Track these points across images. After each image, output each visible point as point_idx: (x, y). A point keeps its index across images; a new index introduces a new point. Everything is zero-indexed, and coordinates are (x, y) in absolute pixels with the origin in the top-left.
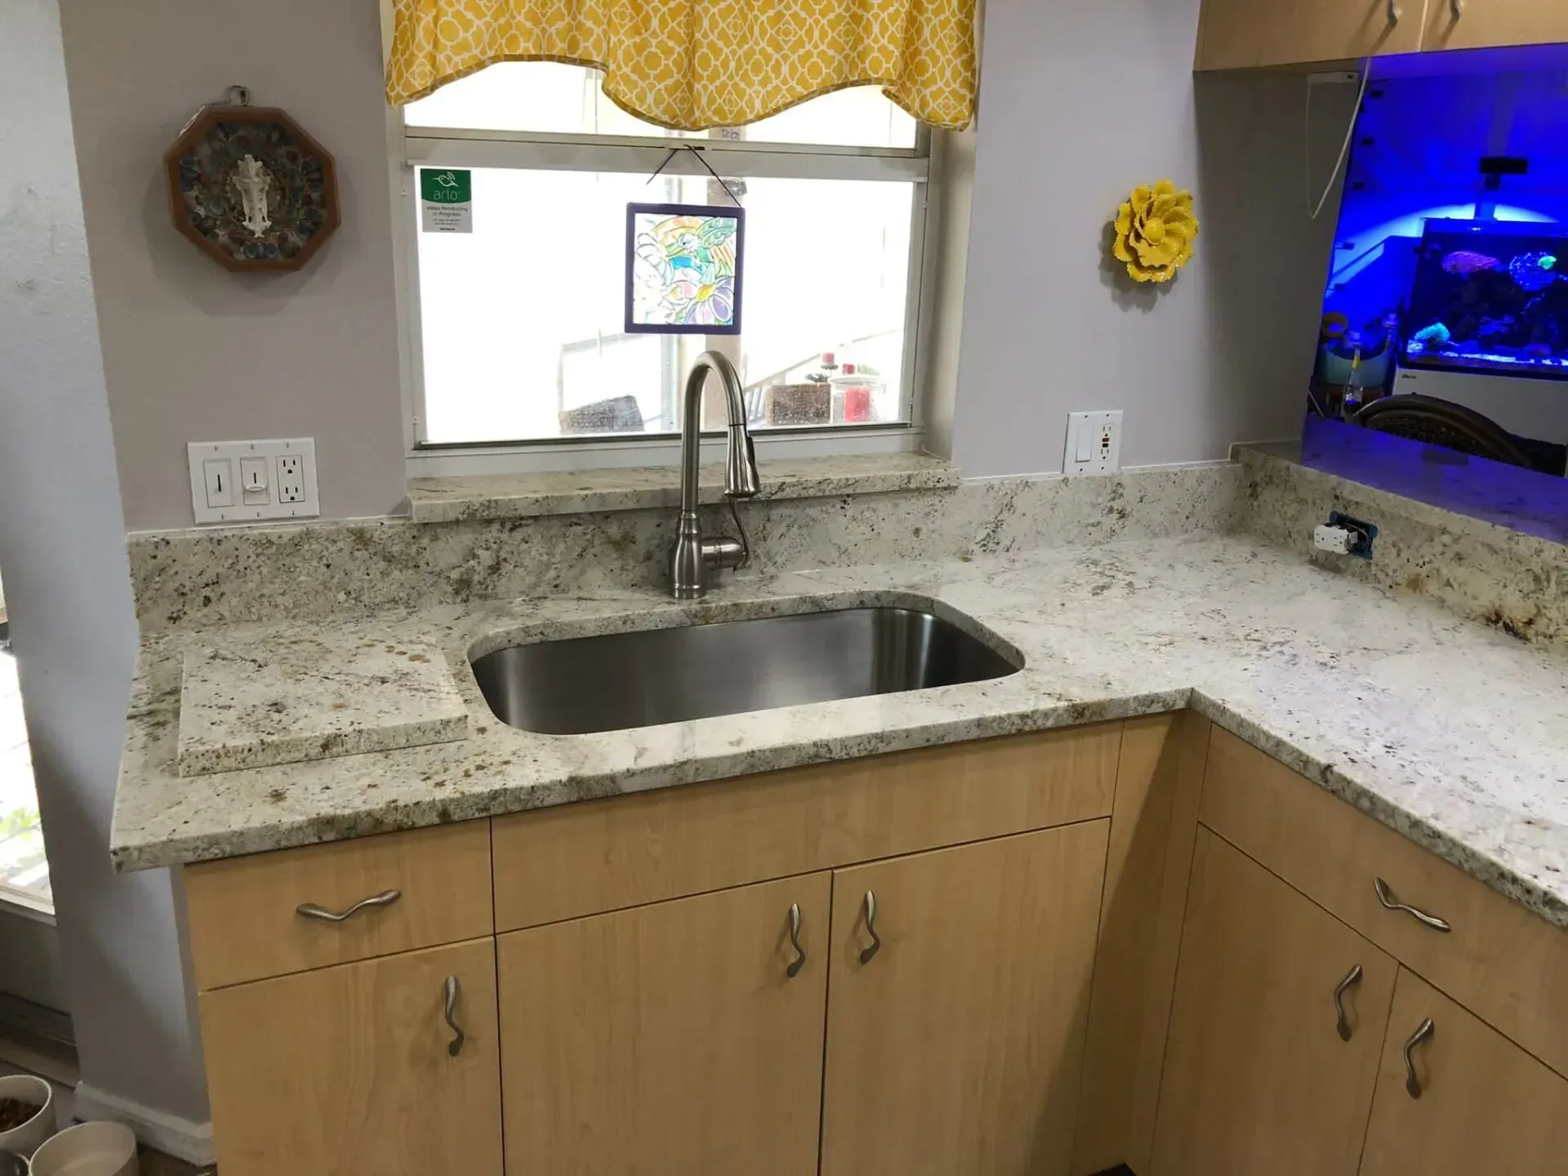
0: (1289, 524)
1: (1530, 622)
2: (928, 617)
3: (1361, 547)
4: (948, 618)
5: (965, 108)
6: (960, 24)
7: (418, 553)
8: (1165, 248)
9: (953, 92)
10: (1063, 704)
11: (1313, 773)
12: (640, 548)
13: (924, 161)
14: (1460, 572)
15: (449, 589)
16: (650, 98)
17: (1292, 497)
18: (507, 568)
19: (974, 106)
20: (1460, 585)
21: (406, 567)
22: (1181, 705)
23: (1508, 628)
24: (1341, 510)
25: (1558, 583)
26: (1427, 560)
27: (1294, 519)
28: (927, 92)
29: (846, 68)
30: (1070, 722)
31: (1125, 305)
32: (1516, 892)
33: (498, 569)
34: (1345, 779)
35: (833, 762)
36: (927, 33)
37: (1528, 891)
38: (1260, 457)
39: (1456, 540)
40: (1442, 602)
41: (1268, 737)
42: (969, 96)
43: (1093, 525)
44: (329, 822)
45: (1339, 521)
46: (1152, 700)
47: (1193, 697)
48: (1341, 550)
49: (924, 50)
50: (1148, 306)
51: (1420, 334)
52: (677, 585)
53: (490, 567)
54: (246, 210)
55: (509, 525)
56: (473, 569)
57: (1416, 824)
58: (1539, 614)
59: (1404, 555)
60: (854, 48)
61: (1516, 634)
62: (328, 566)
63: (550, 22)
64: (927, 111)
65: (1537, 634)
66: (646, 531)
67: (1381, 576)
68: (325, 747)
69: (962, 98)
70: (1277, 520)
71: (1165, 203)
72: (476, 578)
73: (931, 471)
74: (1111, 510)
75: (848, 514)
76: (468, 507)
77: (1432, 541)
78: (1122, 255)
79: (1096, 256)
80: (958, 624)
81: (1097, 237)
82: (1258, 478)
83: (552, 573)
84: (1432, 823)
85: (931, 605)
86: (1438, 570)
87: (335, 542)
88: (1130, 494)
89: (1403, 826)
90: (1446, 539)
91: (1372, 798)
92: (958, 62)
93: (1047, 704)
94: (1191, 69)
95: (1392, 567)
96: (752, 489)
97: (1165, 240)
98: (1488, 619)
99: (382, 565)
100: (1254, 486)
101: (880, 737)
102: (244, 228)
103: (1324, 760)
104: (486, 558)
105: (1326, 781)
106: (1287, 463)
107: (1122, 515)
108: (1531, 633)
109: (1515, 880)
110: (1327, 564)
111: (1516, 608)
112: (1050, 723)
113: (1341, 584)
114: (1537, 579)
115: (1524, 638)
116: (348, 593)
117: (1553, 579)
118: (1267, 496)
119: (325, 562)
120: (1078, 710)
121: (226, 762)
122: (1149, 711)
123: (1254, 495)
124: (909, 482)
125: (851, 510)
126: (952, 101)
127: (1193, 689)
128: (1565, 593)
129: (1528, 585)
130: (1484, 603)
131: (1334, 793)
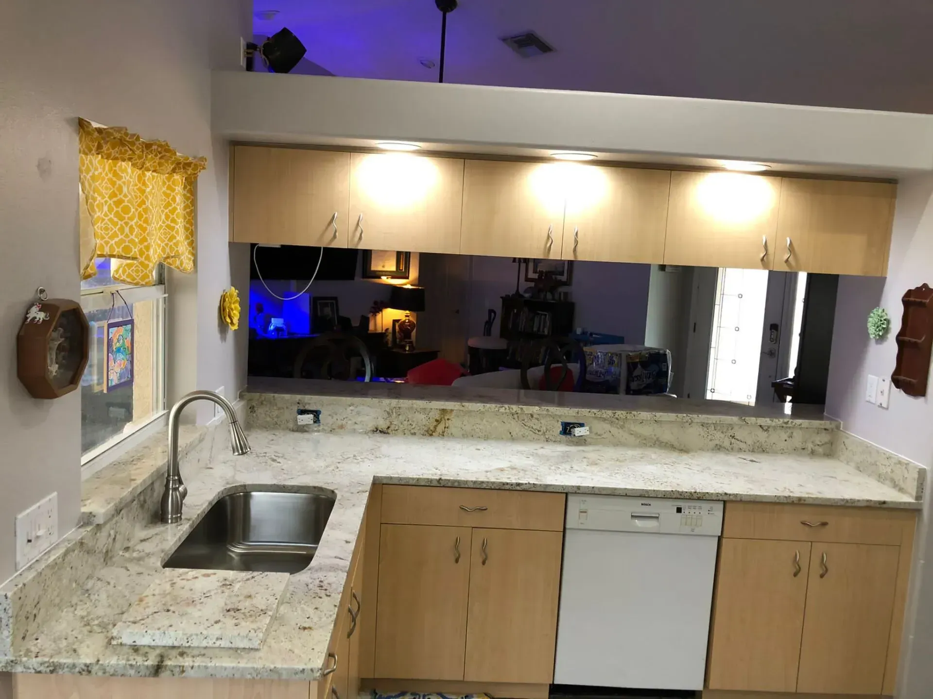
0: (275, 419)
1: (389, 428)
3: (317, 420)
7: (96, 543)
11: (434, 484)
13: (163, 286)
14: (360, 418)
15: (103, 560)
17: (275, 408)
18: (117, 537)
20: (360, 422)
21: (93, 554)
23: (381, 432)
24: (302, 408)
25: (395, 412)
26: (344, 417)
27: (277, 417)
32: (507, 487)
33: (115, 539)
34: (447, 480)
37: (512, 485)
39: (356, 407)
40: (354, 431)
42: (192, 258)
45: (302, 412)
47: (375, 478)
48: (312, 422)
53: (113, 539)
56: (109, 543)
57: (475, 482)
58: (391, 423)
59: (335, 418)
61: (385, 433)
65: (392, 431)
67: (326, 428)
70: (268, 419)
72: (110, 548)
76: (116, 505)
82: (254, 404)
86: (350, 419)
87: (74, 551)
89: (470, 485)
91: (459, 481)
94: (227, 240)
95: (331, 423)
98: (374, 431)
99: (86, 557)
100: (253, 408)
104: (113, 534)
105: (440, 484)
106: (272, 395)
108: (389, 431)
109: (507, 484)
110: (299, 430)
111: (383, 425)
114: (388, 413)
115: (388, 433)
116: (76, 582)
117: (394, 411)
118: (260, 411)
119: (71, 566)
123: (253, 411)
128: (399, 415)
129: (386, 415)
130: (371, 426)
131: (444, 486)
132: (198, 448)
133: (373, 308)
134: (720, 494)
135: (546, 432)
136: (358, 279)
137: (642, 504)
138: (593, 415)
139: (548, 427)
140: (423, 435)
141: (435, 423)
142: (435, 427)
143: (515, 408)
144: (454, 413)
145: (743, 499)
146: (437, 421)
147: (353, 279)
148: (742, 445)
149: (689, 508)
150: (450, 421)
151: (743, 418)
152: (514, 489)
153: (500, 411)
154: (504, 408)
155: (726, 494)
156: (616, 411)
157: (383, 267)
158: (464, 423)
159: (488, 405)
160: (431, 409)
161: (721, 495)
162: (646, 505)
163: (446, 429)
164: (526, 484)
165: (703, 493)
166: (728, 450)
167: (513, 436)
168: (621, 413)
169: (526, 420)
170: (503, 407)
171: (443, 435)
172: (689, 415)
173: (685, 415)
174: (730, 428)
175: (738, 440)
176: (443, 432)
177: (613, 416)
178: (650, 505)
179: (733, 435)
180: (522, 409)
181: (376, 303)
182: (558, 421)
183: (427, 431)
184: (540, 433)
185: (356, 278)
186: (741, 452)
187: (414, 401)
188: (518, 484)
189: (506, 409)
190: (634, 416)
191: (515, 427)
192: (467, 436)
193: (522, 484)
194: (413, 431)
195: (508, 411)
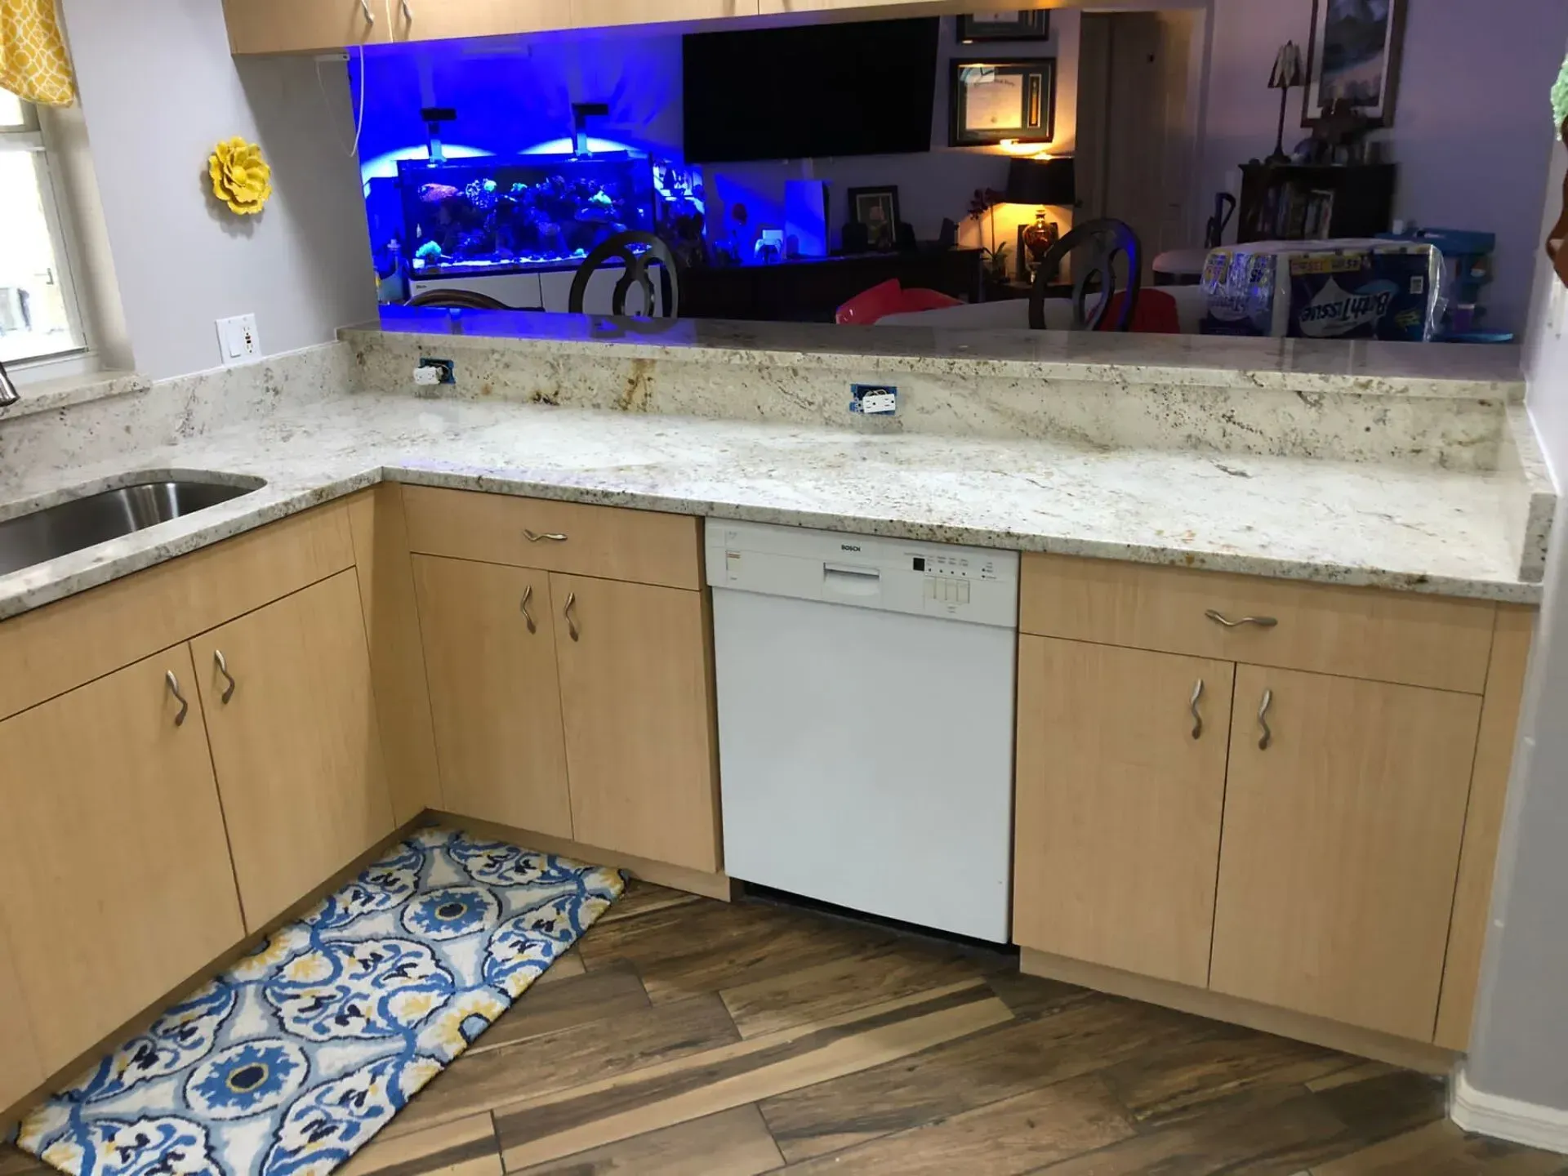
0: (394, 376)
1: (556, 393)
3: (446, 377)
4: (187, 478)
5: (67, 90)
6: (42, 23)
8: (251, 187)
9: (52, 77)
10: (308, 491)
11: (472, 486)
13: (37, 134)
14: (509, 376)
17: (390, 356)
19: (74, 87)
20: (513, 382)
22: (378, 479)
23: (547, 401)
24: (426, 357)
25: (563, 365)
26: (489, 373)
27: (396, 371)
28: (32, 78)
30: (316, 502)
31: (233, 234)
32: (589, 499)
34: (491, 480)
35: (172, 559)
36: (20, 31)
37: (595, 495)
38: (359, 334)
39: (503, 355)
40: (506, 399)
41: (439, 475)
42: (67, 80)
43: (258, 403)
45: (427, 364)
46: (360, 479)
47: (384, 471)
48: (435, 381)
49: (21, 45)
50: (249, 234)
51: (418, 254)
57: (535, 487)
58: (559, 387)
59: (475, 374)
61: (551, 403)
64: (37, 92)
65: (562, 399)
67: (464, 392)
69: (62, 82)
70: (384, 375)
71: (241, 153)
73: (127, 381)
74: (268, 390)
75: (68, 422)
77: (488, 359)
78: (222, 196)
79: (201, 199)
80: (196, 480)
81: (197, 184)
82: (362, 349)
84: (542, 483)
86: (497, 378)
88: (277, 373)
89: (528, 492)
90: (496, 356)
91: (509, 484)
92: (48, 53)
93: (297, 495)
94: (229, 53)
95: (470, 384)
96: (13, 397)
97: (249, 181)
98: (535, 399)
100: (360, 355)
101: (198, 535)
103: (476, 476)
105: (481, 487)
106: (380, 333)
107: (276, 392)
108: (558, 400)
109: (588, 492)
110: (428, 393)
111: (547, 388)
112: (304, 506)
113: (442, 404)
114: (552, 366)
115: (556, 404)
117: (561, 362)
118: (371, 361)
120: (319, 493)
122: (362, 487)
123: (362, 362)
124: (112, 389)
125: (70, 417)
126: (55, 85)
127: (383, 468)
128: (570, 369)
129: (549, 371)
130: (529, 391)
131: (486, 492)
132: (121, 408)
133: (973, 202)
134: (995, 533)
135: (824, 405)
136: (939, 146)
137: (843, 547)
138: (909, 369)
139: (827, 396)
140: (612, 408)
141: (629, 387)
142: (630, 393)
143: (758, 355)
144: (658, 368)
145: (1050, 547)
146: (631, 382)
147: (926, 148)
148: (1252, 439)
149: (941, 560)
150: (652, 382)
151: (1250, 373)
152: (600, 503)
153: (732, 362)
154: (738, 356)
155: (1008, 534)
156: (956, 360)
157: (993, 120)
158: (677, 387)
159: (711, 351)
160: (619, 359)
161: (998, 536)
162: (851, 548)
163: (648, 398)
164: (619, 494)
165: (958, 529)
166: (1217, 449)
167: (765, 414)
168: (965, 365)
169: (785, 382)
170: (735, 354)
171: (645, 411)
172: (1115, 366)
173: (1107, 366)
174: (1221, 398)
175: (1242, 427)
176: (644, 404)
177: (948, 370)
178: (858, 549)
179: (1229, 414)
180: (771, 358)
181: (977, 194)
182: (845, 382)
183: (618, 402)
184: (813, 408)
185: (932, 147)
186: (1251, 453)
187: (586, 344)
188: (606, 494)
189: (741, 358)
190: (994, 369)
191: (769, 397)
192: (688, 412)
193: (612, 494)
194: (595, 401)
195: (747, 362)
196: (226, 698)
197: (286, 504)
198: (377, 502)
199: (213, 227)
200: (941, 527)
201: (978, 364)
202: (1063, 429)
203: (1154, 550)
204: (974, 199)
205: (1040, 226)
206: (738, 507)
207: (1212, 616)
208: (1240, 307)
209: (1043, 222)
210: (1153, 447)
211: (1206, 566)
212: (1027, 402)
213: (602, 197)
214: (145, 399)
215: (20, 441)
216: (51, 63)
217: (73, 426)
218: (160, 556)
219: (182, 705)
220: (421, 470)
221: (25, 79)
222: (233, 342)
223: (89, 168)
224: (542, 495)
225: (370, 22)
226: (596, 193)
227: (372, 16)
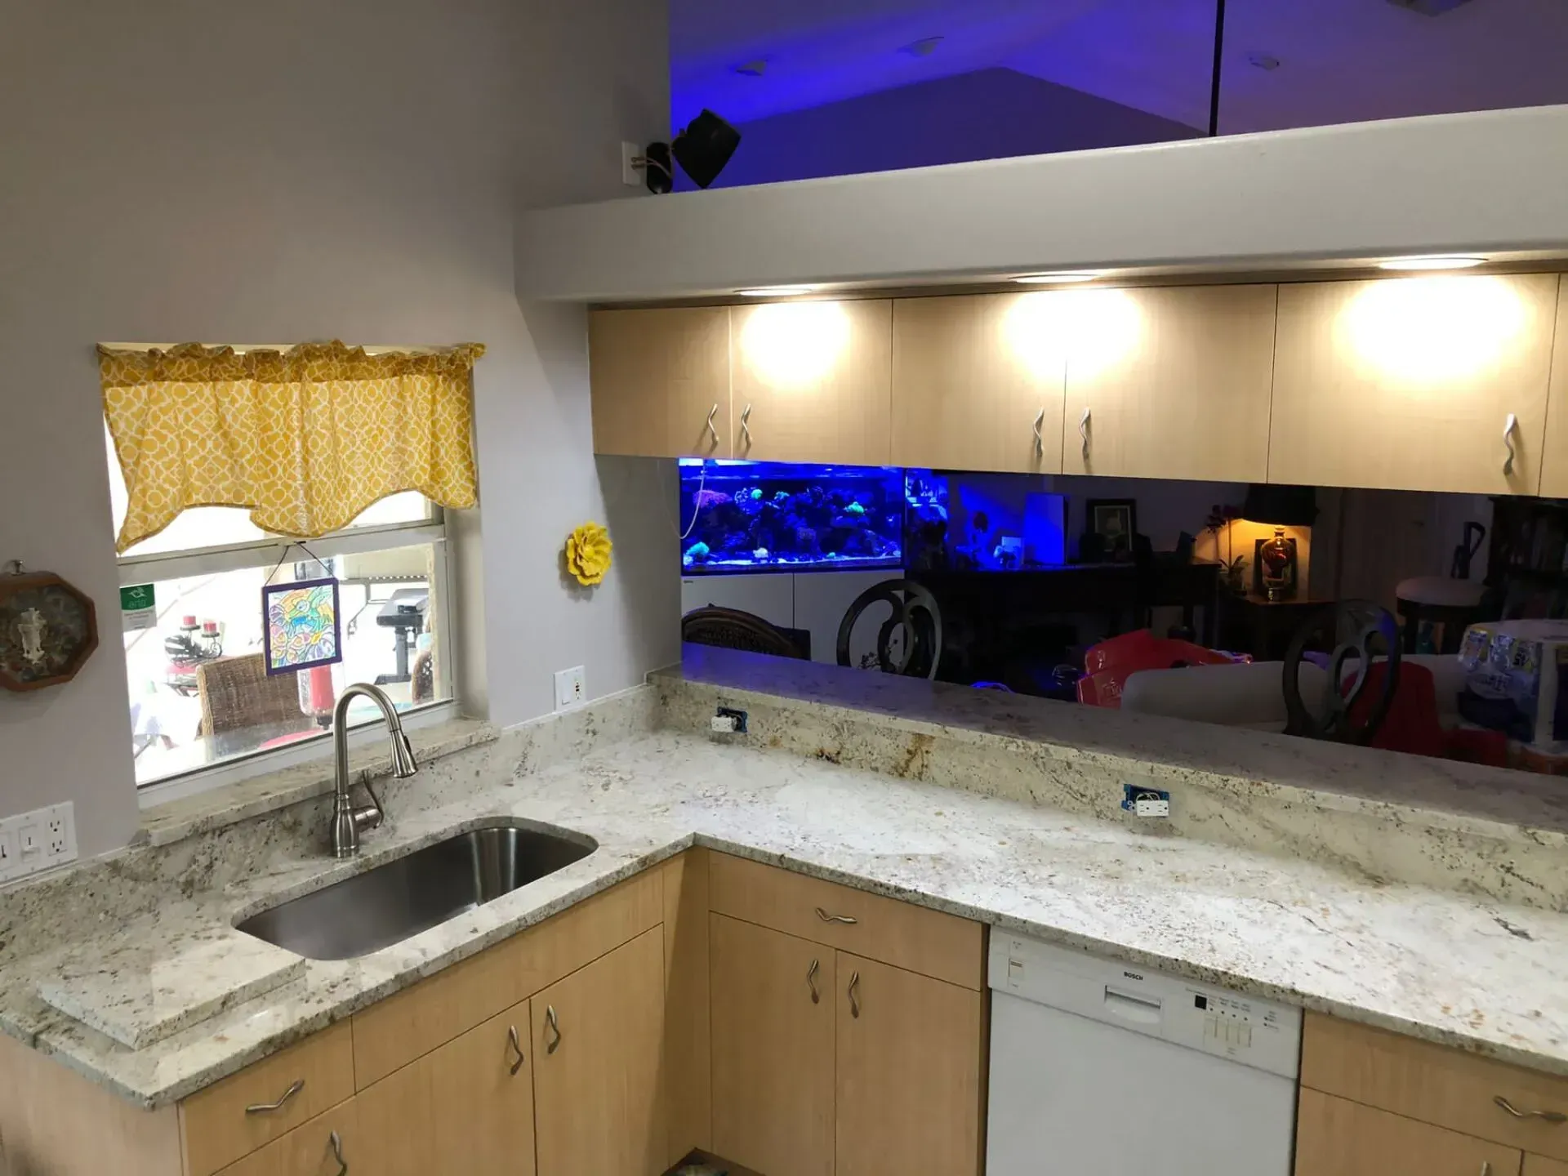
0: (692, 719)
1: (839, 753)
2: (512, 830)
3: (740, 727)
4: (526, 827)
5: (470, 495)
6: (459, 443)
7: (156, 869)
8: (596, 562)
9: (462, 486)
10: (635, 859)
11: (775, 862)
12: (305, 828)
13: (440, 528)
14: (796, 732)
15: (179, 891)
16: (277, 518)
17: (691, 702)
18: (218, 864)
19: (476, 493)
20: (799, 738)
21: (149, 882)
22: (690, 844)
23: (828, 759)
24: (723, 706)
25: (848, 729)
26: (778, 727)
27: (695, 715)
28: (447, 488)
29: (397, 480)
30: (640, 869)
31: (577, 599)
32: (882, 891)
33: (211, 867)
34: (792, 860)
35: (528, 927)
36: (442, 452)
37: (888, 889)
38: (665, 679)
39: (793, 714)
40: (791, 751)
41: (745, 848)
42: (472, 487)
43: (579, 744)
44: (269, 1042)
45: (724, 712)
46: (675, 845)
47: (696, 837)
48: (730, 730)
49: (442, 463)
50: (588, 598)
51: (689, 552)
52: (339, 848)
53: (207, 867)
54: (25, 646)
55: (218, 833)
56: (194, 871)
57: (832, 872)
58: (842, 747)
59: (765, 727)
60: (402, 467)
61: (833, 761)
62: (92, 895)
63: (218, 481)
64: (449, 499)
65: (844, 759)
66: (308, 815)
67: (754, 741)
68: (224, 1003)
69: (468, 490)
70: (683, 717)
71: (593, 535)
72: (197, 877)
73: (483, 731)
74: (588, 732)
75: (435, 771)
76: (193, 826)
77: (779, 716)
78: (573, 571)
79: (556, 573)
80: (533, 829)
81: (555, 559)
82: (667, 692)
83: (248, 861)
84: (839, 869)
85: (510, 821)
86: (785, 732)
87: (96, 875)
88: (597, 718)
89: (826, 876)
90: (787, 714)
91: (808, 865)
92: (461, 467)
93: (627, 862)
94: (592, 452)
95: (761, 734)
96: (413, 771)
97: (595, 557)
98: (818, 756)
99: (131, 884)
100: (664, 698)
101: (550, 905)
102: (23, 658)
103: (779, 853)
104: (203, 860)
105: (782, 864)
106: (685, 681)
107: (594, 733)
108: (840, 759)
109: (881, 885)
110: (720, 739)
111: (830, 747)
112: (631, 873)
113: (734, 751)
114: (837, 729)
115: (837, 762)
116: (107, 913)
117: (846, 727)
118: (674, 705)
119: (89, 893)
120: (643, 861)
121: (165, 1032)
122: (677, 851)
123: (665, 704)
124: (471, 741)
125: (438, 767)
126: (462, 492)
127: (695, 834)
128: (853, 734)
129: (834, 733)
130: (814, 747)
131: (787, 869)
132: (476, 756)
133: (1211, 518)
134: (1279, 988)
135: (1096, 799)
137: (1126, 974)
138: (1183, 780)
139: (1100, 791)
140: (889, 773)
141: (907, 756)
142: (908, 762)
143: (1034, 746)
144: (935, 744)
145: (1336, 1011)
146: (909, 752)
148: (1532, 892)
149: (1224, 1002)
150: (929, 755)
151: (1530, 831)
152: (892, 896)
153: (1009, 749)
154: (1015, 744)
155: (1293, 991)
156: (1230, 778)
158: (953, 763)
159: (988, 736)
160: (900, 731)
161: (1283, 991)
162: (1134, 976)
163: (924, 769)
164: (910, 891)
165: (1243, 978)
166: (1495, 896)
167: (1037, 799)
168: (1238, 782)
169: (1059, 772)
170: (1012, 742)
171: (920, 779)
172: (1390, 805)
173: (1381, 804)
174: (1500, 849)
175: (1522, 879)
177: (1222, 785)
178: (1141, 978)
179: (1508, 865)
180: (1047, 750)
181: (1216, 508)
182: (1118, 782)
183: (895, 768)
184: (1084, 800)
186: (1531, 906)
187: (871, 714)
188: (899, 890)
189: (1018, 746)
190: (1267, 791)
191: (1042, 784)
192: (960, 786)
193: (904, 891)
194: (873, 765)
195: (1023, 751)
196: (551, 1049)
197: (618, 872)
198: (686, 865)
199: (562, 594)
200: (1225, 973)
201: (1252, 784)
202: (1335, 854)
203: (1443, 1032)
204: (1211, 512)
205: (1279, 543)
206: (1025, 922)
207: (1500, 1102)
208: (1501, 687)
209: (1281, 540)
210: (1429, 886)
211: (1495, 1056)
212: (1300, 825)
213: (856, 507)
214: (494, 746)
215: (399, 789)
216: (461, 475)
217: (439, 774)
218: (520, 926)
219: (518, 1057)
220: (729, 840)
221: (441, 488)
222: (565, 692)
223: (477, 553)
224: (838, 880)
225: (715, 443)
226: (851, 502)
227: (717, 438)
